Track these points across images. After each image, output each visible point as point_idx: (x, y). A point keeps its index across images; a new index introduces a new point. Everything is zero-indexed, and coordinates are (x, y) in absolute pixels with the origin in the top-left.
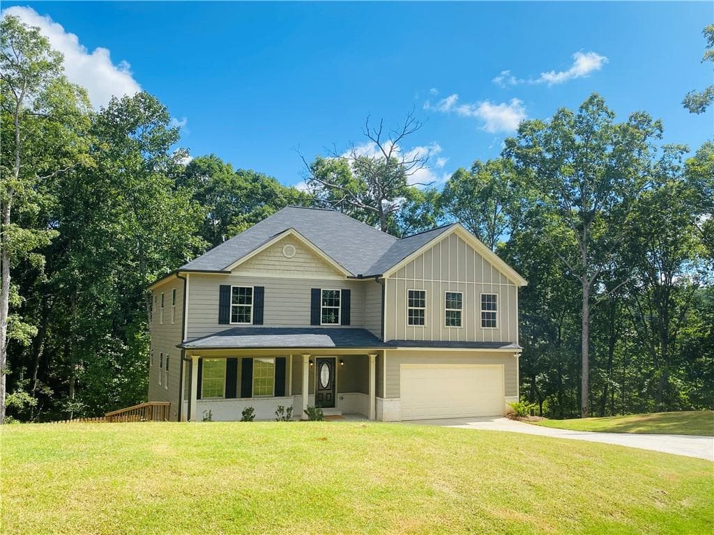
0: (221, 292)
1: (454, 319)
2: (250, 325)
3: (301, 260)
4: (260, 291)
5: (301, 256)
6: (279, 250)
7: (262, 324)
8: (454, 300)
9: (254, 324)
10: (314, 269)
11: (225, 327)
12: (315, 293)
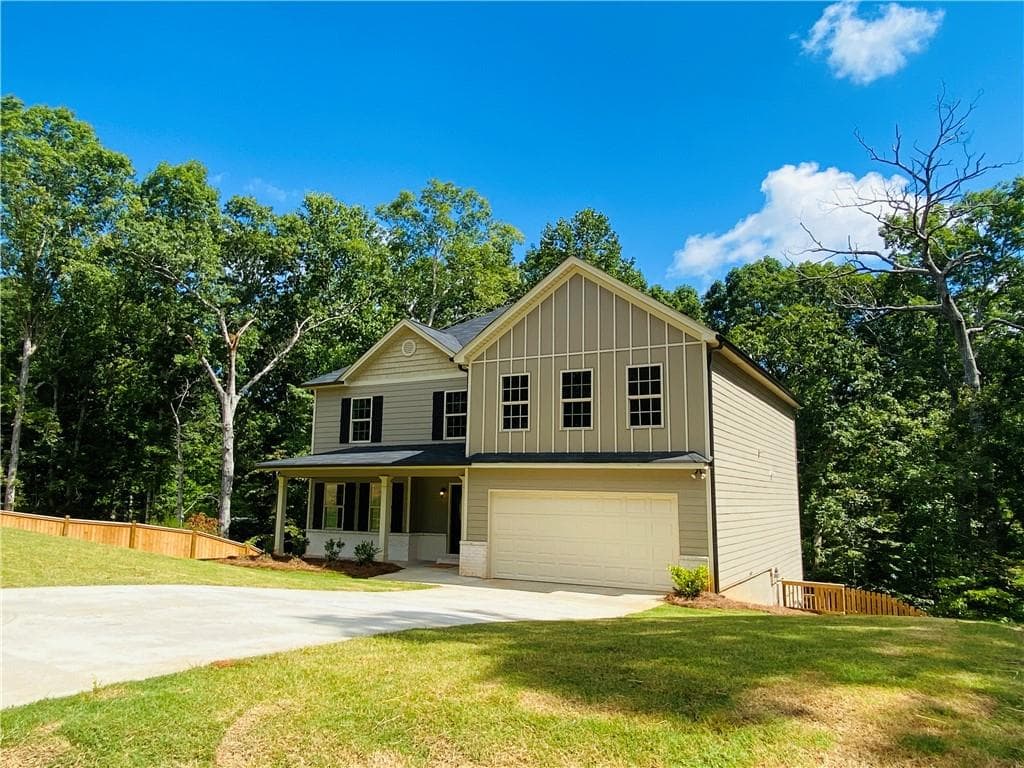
0: (342, 405)
1: (577, 416)
2: (367, 443)
3: (421, 357)
4: (379, 401)
5: (422, 352)
6: (398, 348)
7: (380, 441)
8: (577, 384)
9: (372, 441)
10: (437, 367)
11: (345, 446)
12: (438, 397)
